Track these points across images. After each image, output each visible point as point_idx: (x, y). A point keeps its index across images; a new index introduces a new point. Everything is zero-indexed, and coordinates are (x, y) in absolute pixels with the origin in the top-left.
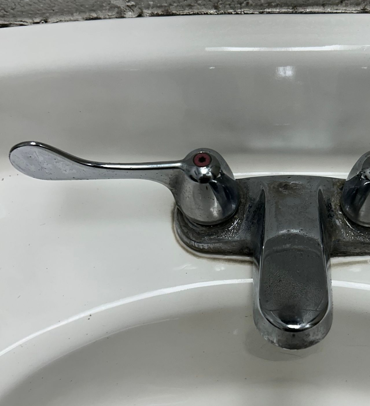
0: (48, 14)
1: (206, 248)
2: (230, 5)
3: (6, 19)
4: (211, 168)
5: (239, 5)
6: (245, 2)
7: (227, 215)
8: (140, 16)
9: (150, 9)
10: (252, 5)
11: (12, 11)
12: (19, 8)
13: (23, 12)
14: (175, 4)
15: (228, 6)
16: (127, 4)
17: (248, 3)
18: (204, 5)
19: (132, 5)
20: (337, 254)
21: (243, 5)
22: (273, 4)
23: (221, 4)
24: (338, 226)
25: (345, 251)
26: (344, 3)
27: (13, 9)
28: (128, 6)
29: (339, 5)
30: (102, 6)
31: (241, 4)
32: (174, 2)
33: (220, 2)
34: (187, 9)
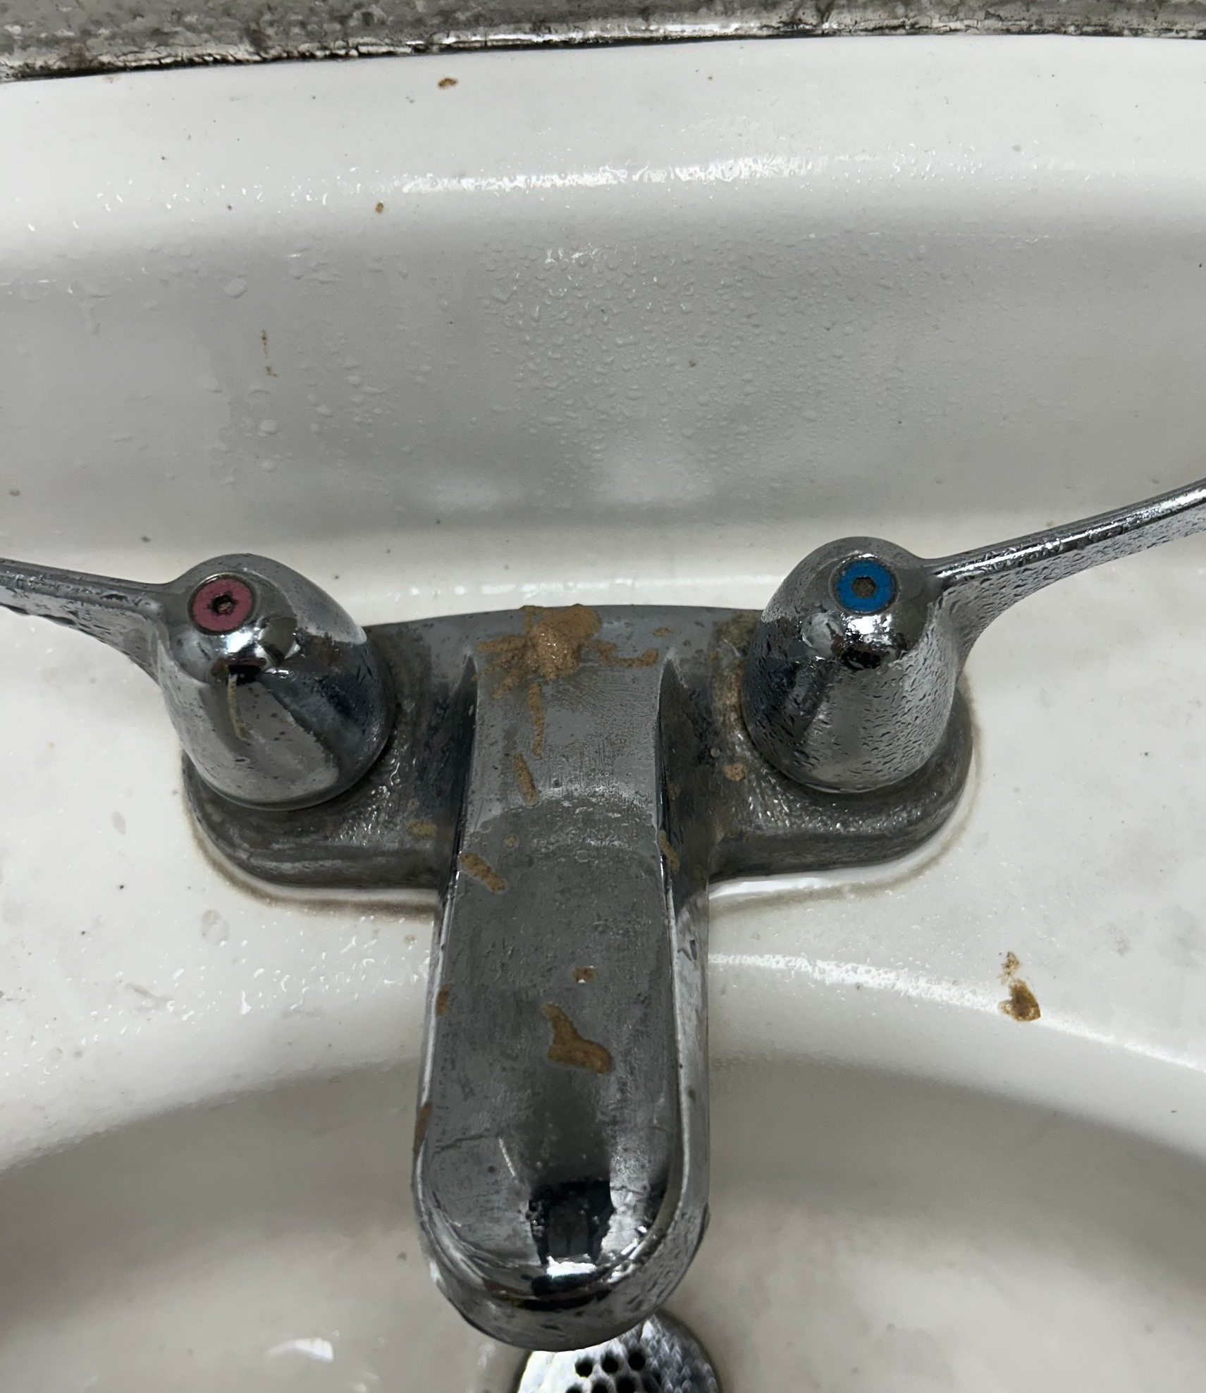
2: (303, 25)
5: (338, 27)
6: (357, 14)
9: (17, 51)
10: (382, 23)
14: (104, 32)
15: (296, 30)
17: (367, 18)
18: (209, 29)
21: (353, 23)
22: (462, 17)
23: (271, 23)
31: (342, 19)
32: (98, 24)
33: (267, 17)
34: (152, 45)
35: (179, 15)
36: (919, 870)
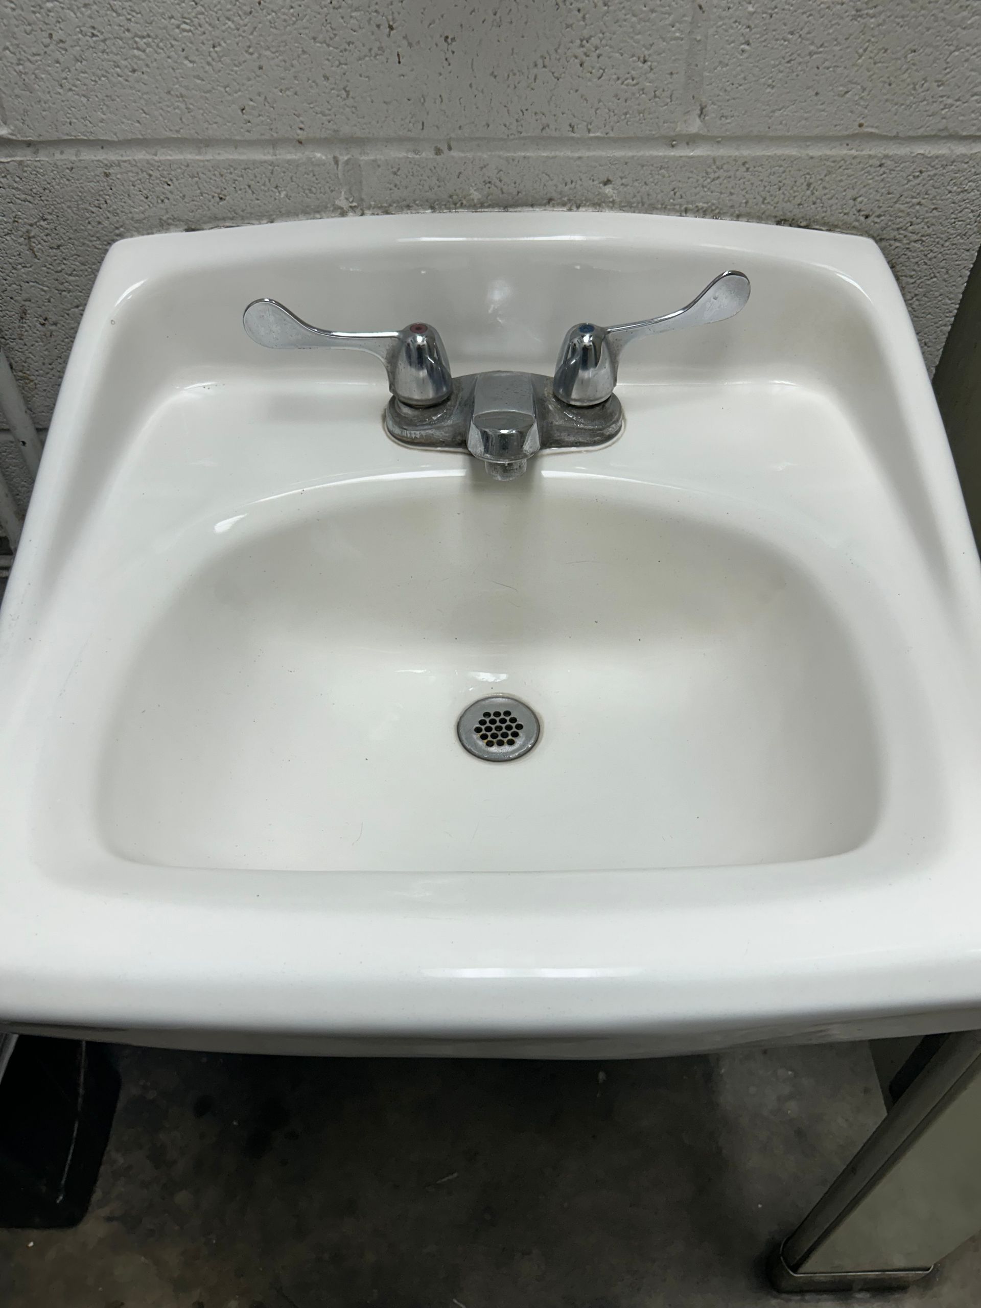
0: (274, 216)
1: (418, 436)
2: (445, 205)
3: (234, 221)
4: (426, 337)
5: (454, 206)
6: (459, 203)
7: (440, 394)
8: (362, 214)
9: (371, 209)
10: (465, 206)
11: (241, 213)
12: (249, 210)
13: (251, 214)
14: (395, 205)
15: (443, 207)
16: (350, 205)
17: (462, 204)
18: (421, 205)
19: (355, 206)
20: (551, 444)
21: (458, 205)
22: (486, 205)
23: (437, 205)
24: (550, 410)
25: (558, 438)
26: (551, 203)
27: (243, 211)
28: (351, 207)
29: (547, 206)
30: (326, 207)
31: (455, 204)
32: (394, 203)
33: (437, 203)
34: (405, 209)
35: (415, 201)
36: (613, 443)
